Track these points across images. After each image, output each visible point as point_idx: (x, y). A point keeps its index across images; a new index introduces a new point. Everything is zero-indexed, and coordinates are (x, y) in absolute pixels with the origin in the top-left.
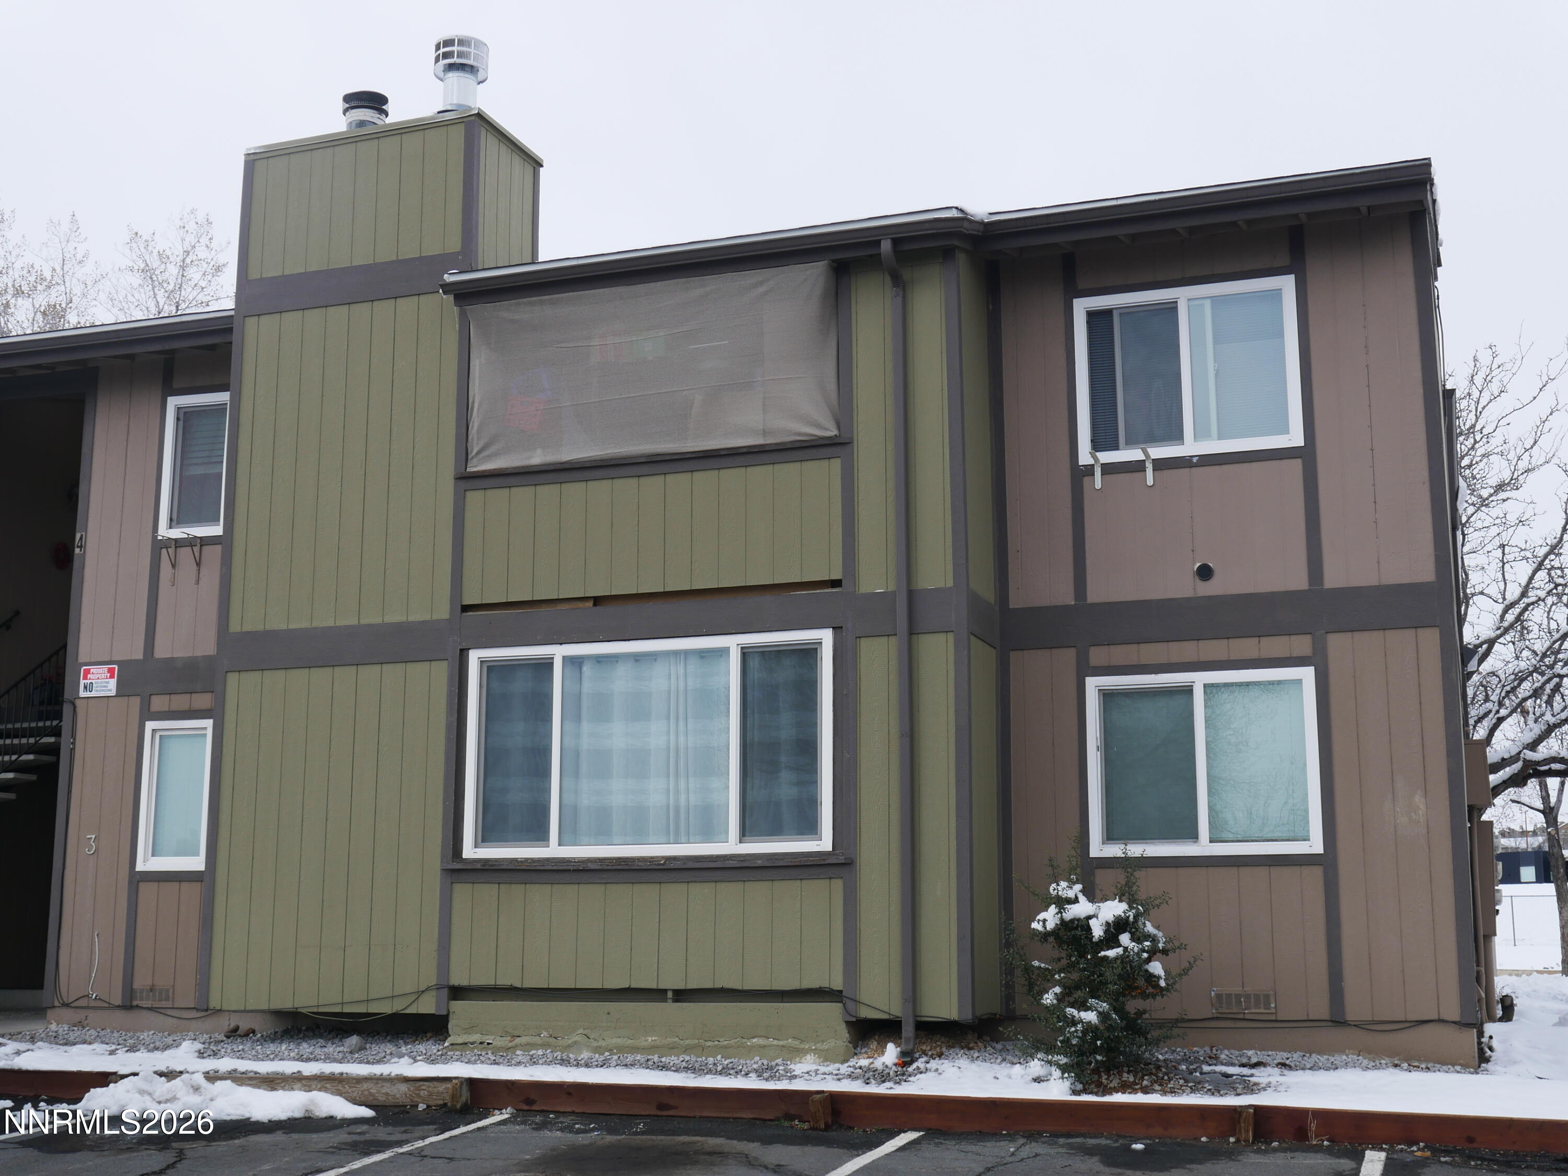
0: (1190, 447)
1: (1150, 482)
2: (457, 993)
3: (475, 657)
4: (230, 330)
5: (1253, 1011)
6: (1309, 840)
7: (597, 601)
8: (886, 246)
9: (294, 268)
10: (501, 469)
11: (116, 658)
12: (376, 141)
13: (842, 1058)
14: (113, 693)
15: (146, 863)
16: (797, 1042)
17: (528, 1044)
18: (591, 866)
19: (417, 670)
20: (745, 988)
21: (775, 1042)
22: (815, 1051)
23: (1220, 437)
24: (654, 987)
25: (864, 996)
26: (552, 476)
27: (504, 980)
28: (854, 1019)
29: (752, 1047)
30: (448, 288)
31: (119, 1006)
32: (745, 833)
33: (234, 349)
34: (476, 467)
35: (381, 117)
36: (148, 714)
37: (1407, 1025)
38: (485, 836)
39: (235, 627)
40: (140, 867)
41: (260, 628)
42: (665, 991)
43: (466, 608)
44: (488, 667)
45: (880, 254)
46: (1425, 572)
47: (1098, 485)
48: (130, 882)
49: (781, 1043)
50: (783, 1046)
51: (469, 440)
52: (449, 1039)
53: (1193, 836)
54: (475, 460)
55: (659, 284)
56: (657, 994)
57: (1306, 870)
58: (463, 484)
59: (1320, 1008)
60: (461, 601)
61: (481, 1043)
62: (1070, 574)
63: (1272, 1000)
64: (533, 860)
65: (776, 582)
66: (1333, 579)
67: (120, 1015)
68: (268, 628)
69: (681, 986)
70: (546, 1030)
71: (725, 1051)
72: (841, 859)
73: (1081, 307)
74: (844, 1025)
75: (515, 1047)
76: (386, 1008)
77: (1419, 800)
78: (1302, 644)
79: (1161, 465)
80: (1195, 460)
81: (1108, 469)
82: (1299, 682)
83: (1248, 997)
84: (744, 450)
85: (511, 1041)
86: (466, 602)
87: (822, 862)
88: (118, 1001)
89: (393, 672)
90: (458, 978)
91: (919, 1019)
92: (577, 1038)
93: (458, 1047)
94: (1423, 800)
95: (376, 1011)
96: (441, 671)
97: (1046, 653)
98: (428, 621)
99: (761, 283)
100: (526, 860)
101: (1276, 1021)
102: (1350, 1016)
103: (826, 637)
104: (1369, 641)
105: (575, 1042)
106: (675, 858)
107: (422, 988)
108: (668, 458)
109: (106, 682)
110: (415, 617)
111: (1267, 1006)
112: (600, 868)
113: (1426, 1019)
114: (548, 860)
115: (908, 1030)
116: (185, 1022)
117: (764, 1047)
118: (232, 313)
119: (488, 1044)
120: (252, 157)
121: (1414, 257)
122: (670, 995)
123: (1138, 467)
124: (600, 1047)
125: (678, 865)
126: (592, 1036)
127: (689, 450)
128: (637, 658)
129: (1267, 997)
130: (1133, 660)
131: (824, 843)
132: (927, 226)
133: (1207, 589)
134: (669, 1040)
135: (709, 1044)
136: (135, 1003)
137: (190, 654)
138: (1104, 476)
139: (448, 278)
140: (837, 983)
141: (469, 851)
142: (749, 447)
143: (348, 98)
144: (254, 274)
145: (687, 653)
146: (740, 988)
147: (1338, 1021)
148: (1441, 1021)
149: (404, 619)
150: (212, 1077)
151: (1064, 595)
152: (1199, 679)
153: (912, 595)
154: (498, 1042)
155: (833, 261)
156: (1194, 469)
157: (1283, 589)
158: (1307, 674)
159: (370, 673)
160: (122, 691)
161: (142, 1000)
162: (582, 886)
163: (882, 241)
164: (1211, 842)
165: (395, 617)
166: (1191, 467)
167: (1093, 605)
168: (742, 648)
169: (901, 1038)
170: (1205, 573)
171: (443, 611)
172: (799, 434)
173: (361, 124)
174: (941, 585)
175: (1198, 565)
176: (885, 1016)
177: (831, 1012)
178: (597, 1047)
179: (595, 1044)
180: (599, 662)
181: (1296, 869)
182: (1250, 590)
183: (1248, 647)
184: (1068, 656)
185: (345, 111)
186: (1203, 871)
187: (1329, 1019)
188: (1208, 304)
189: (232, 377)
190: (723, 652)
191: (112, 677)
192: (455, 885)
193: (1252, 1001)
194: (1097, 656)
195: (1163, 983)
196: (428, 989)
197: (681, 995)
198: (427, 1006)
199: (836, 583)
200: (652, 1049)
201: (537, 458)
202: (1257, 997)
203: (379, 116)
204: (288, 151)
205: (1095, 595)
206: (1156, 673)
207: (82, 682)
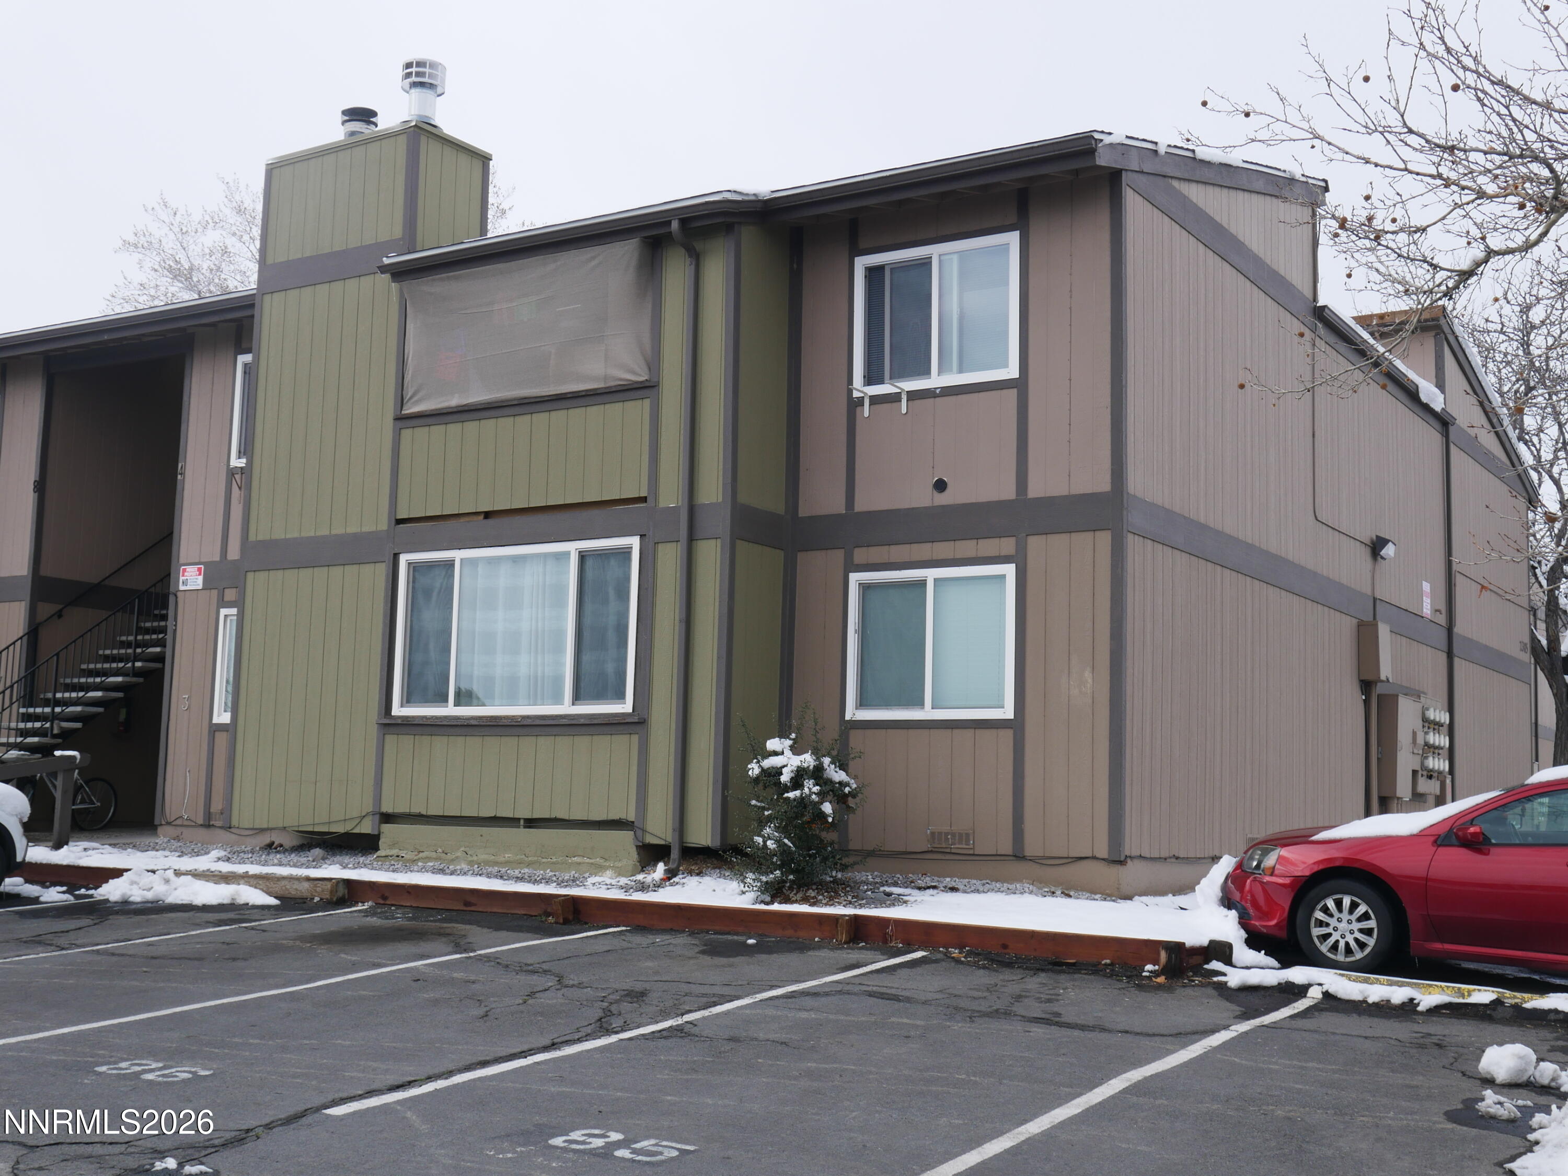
0: (935, 381)
1: (904, 410)
2: (387, 818)
3: (404, 559)
4: (252, 306)
5: (957, 846)
6: (1003, 707)
7: (487, 515)
8: (675, 225)
9: (295, 255)
10: (422, 412)
11: (203, 560)
12: (350, 150)
13: (630, 874)
14: (200, 587)
15: (218, 717)
16: (602, 861)
17: (427, 858)
19: (367, 569)
20: (571, 818)
21: (588, 860)
22: (613, 868)
23: (961, 371)
24: (511, 816)
25: (650, 827)
26: (455, 417)
27: (415, 810)
28: (641, 844)
29: (572, 863)
30: (383, 269)
31: (201, 825)
32: (577, 697)
33: (256, 320)
34: (410, 410)
35: (369, 127)
36: (221, 603)
37: (1070, 860)
38: (408, 700)
39: (252, 537)
40: (216, 720)
41: (268, 538)
42: (519, 819)
43: (399, 522)
44: (414, 567)
45: (671, 232)
46: (1103, 484)
47: (866, 414)
48: (209, 731)
49: (591, 861)
50: (592, 864)
51: (405, 387)
52: (379, 852)
53: (920, 703)
54: (409, 404)
55: (526, 260)
56: (512, 822)
57: (1002, 732)
58: (400, 424)
59: (1006, 847)
60: (395, 514)
61: (398, 856)
62: (844, 488)
63: (971, 838)
64: (437, 718)
65: (604, 499)
66: (1035, 490)
67: (203, 831)
68: (273, 537)
69: (528, 816)
70: (441, 847)
71: (553, 866)
72: (636, 719)
73: (862, 263)
74: (635, 849)
75: (418, 860)
76: (340, 829)
77: (1088, 675)
78: (1007, 545)
79: (913, 396)
80: (938, 391)
81: (875, 400)
82: (1003, 577)
83: (953, 835)
84: (584, 393)
85: (416, 855)
86: (399, 517)
87: (623, 721)
88: (200, 821)
89: (351, 570)
90: (387, 808)
91: (685, 845)
92: (459, 854)
93: (382, 859)
94: (1091, 675)
95: (334, 831)
96: (382, 570)
97: (823, 553)
98: (373, 532)
99: (593, 258)
100: (432, 717)
101: (974, 855)
102: (1028, 852)
103: (634, 542)
104: (1059, 542)
105: (457, 857)
106: (528, 717)
107: (363, 814)
109: (197, 579)
110: (366, 529)
111: (967, 843)
112: (477, 723)
113: (1083, 856)
114: (446, 717)
115: (675, 854)
116: (243, 838)
117: (579, 864)
118: (255, 292)
119: (403, 857)
120: (270, 167)
121: (1111, 213)
122: (522, 822)
123: (894, 398)
124: (473, 861)
125: (529, 722)
126: (469, 853)
127: (548, 394)
128: (515, 559)
129: (968, 835)
130: (884, 559)
131: (627, 707)
132: (701, 208)
133: (942, 499)
134: (518, 857)
135: (544, 860)
136: (211, 823)
138: (872, 406)
139: (386, 261)
140: (631, 817)
141: (397, 710)
142: (587, 391)
143: (344, 113)
144: (270, 261)
145: (546, 556)
146: (567, 818)
147: (1019, 856)
148: (1094, 858)
149: (359, 530)
150: (178, 873)
151: (837, 506)
152: (931, 574)
153: (692, 509)
154: (408, 855)
155: (645, 238)
156: (937, 399)
157: (996, 499)
158: (1009, 570)
159: (337, 571)
160: (207, 586)
161: (216, 821)
162: (468, 738)
163: (673, 221)
164: (932, 708)
165: (352, 529)
166: (935, 397)
167: (858, 513)
168: (579, 552)
169: (669, 859)
170: (940, 486)
171: (383, 525)
172: (621, 380)
173: (353, 134)
174: (715, 501)
175: (936, 479)
176: (662, 842)
177: (626, 837)
178: (470, 861)
179: (470, 859)
180: (489, 563)
181: (994, 731)
182: (973, 500)
183: (967, 548)
184: (839, 555)
185: (344, 122)
186: (925, 732)
187: (1011, 854)
188: (955, 258)
189: (254, 342)
190: (567, 554)
191: (200, 574)
192: (386, 736)
193: (957, 838)
194: (860, 555)
195: (830, 820)
196: (367, 814)
197: (531, 823)
198: (366, 828)
199: (644, 500)
200: (507, 863)
201: (454, 401)
202: (960, 835)
203: (366, 126)
204: (293, 161)
205: (860, 506)
206: (900, 569)
207: (181, 579)
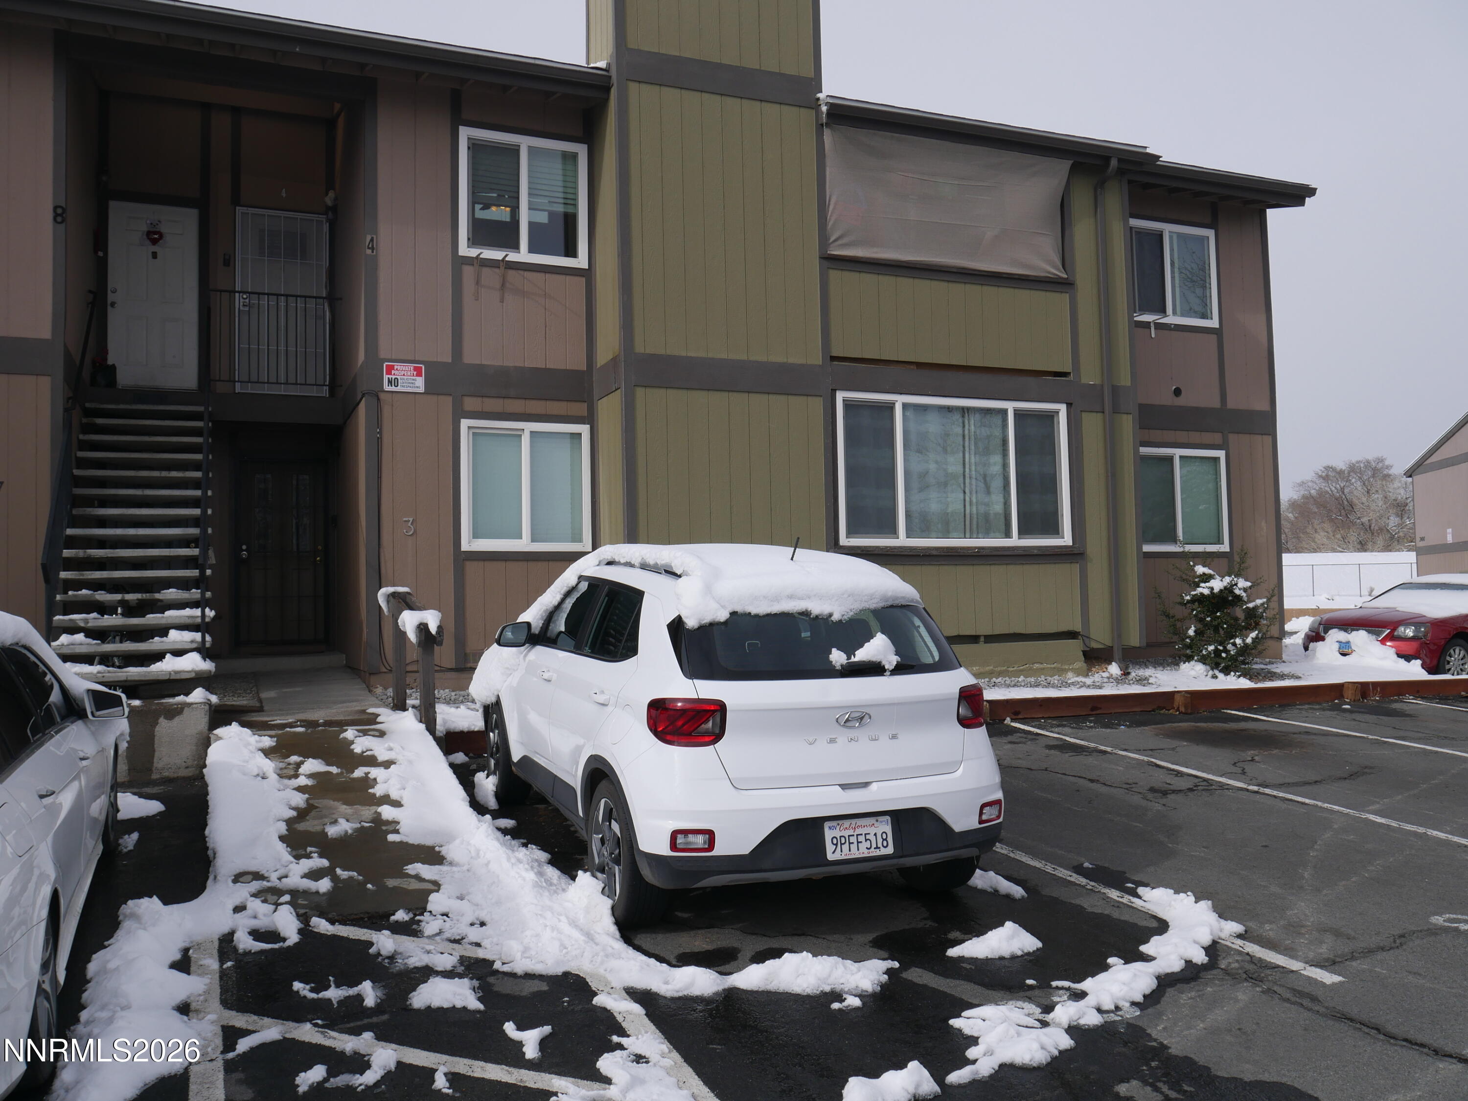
0: (1170, 319)
1: (1153, 335)
3: (840, 396)
11: (421, 358)
13: (1084, 675)
14: (422, 390)
15: (468, 544)
18: (934, 553)
19: (797, 401)
22: (1072, 670)
24: (973, 634)
25: (1093, 635)
28: (1085, 649)
31: (451, 669)
32: (1023, 533)
34: (834, 251)
36: (460, 413)
38: (849, 531)
40: (465, 546)
42: (980, 636)
43: (833, 358)
48: (455, 561)
49: (1051, 666)
50: (1056, 667)
51: (828, 230)
54: (833, 246)
56: (973, 639)
58: (827, 264)
60: (830, 353)
65: (1033, 369)
66: (1231, 403)
69: (989, 633)
72: (1077, 551)
74: (1083, 654)
78: (1217, 438)
79: (1158, 326)
80: (1173, 327)
82: (1217, 459)
84: (1017, 277)
86: (834, 354)
87: (1067, 552)
88: (449, 665)
91: (1124, 646)
96: (817, 404)
98: (805, 365)
103: (1062, 409)
104: (1245, 439)
108: (971, 272)
109: (414, 380)
110: (794, 360)
115: (1120, 655)
117: (1041, 669)
122: (982, 639)
123: (1147, 325)
127: (983, 269)
131: (1067, 540)
133: (1181, 401)
136: (468, 665)
137: (499, 363)
140: (1078, 627)
141: (845, 541)
146: (1023, 633)
149: (785, 360)
152: (1176, 452)
153: (1113, 388)
155: (1075, 162)
156: (1173, 332)
157: (1210, 406)
158: (1222, 455)
159: (760, 399)
160: (431, 389)
161: (472, 663)
163: (1112, 159)
165: (777, 359)
166: (1171, 331)
168: (1015, 410)
169: (1119, 659)
170: (1178, 392)
171: (816, 358)
175: (1174, 387)
176: (1103, 646)
177: (1073, 645)
182: (1197, 405)
183: (1196, 437)
190: (1003, 413)
191: (419, 374)
197: (991, 639)
199: (1065, 374)
206: (1159, 447)
207: (386, 377)
